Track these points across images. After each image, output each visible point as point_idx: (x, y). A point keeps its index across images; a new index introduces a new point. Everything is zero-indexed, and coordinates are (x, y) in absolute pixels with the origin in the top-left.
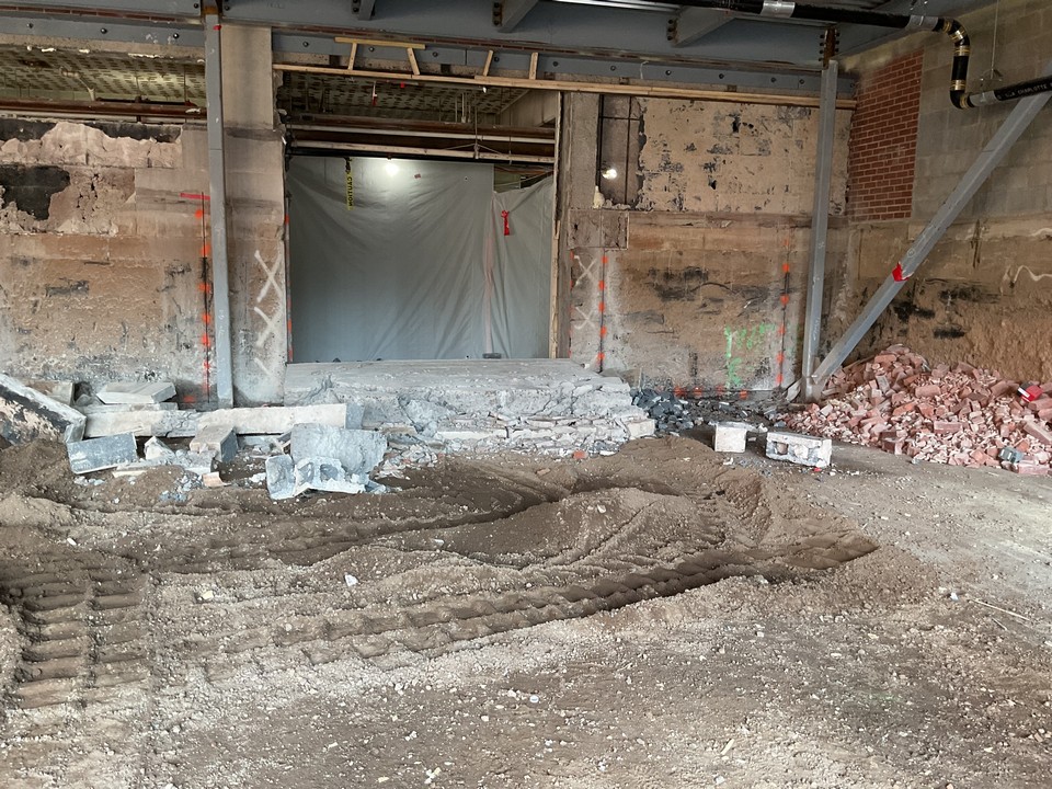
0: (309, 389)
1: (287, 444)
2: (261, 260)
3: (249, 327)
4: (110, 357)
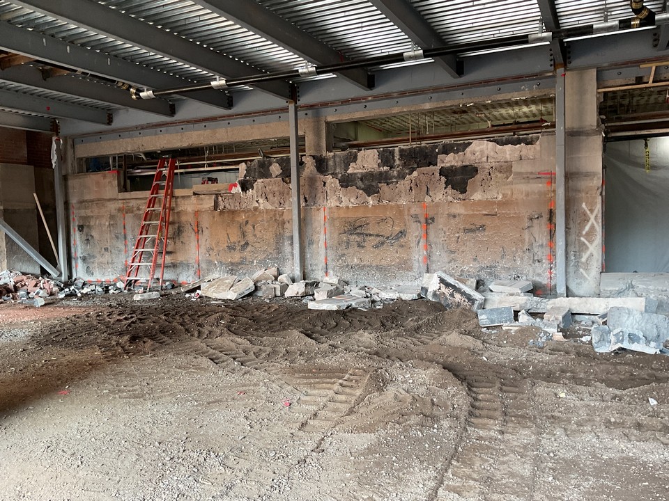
0: (617, 289)
1: (605, 320)
2: (586, 209)
3: (577, 249)
4: (495, 267)
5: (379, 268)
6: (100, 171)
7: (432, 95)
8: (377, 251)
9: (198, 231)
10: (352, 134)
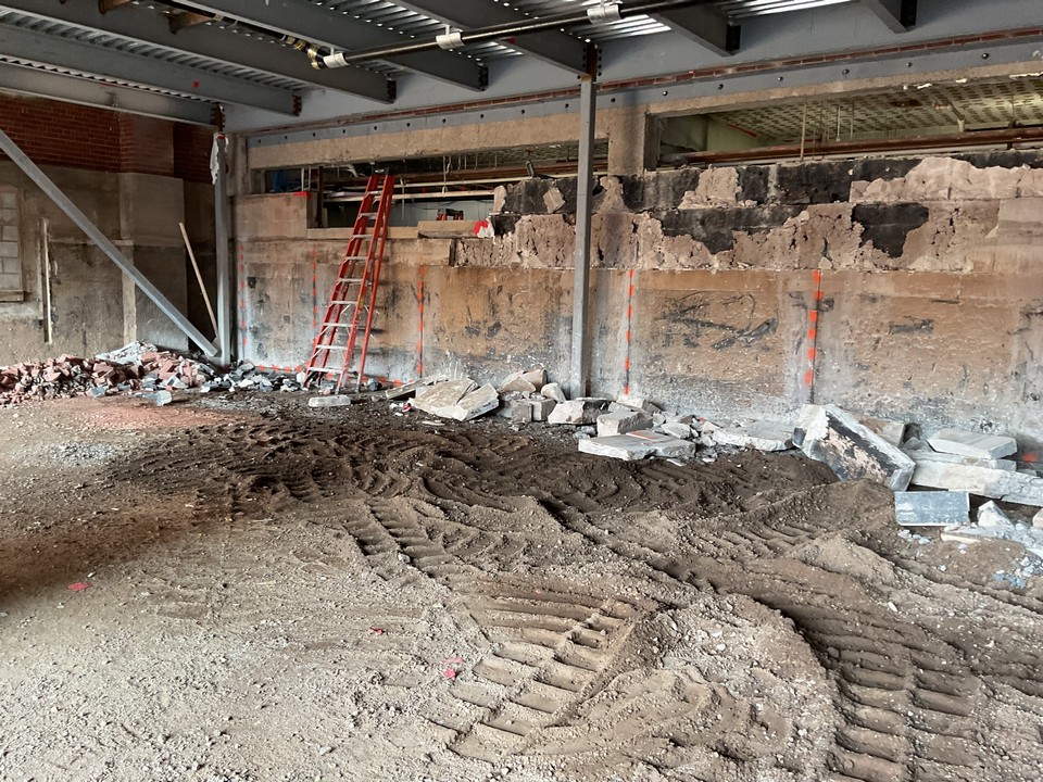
4: (945, 401)
5: (720, 385)
6: (285, 191)
7: (848, 67)
8: (719, 354)
9: (423, 298)
10: (698, 139)
